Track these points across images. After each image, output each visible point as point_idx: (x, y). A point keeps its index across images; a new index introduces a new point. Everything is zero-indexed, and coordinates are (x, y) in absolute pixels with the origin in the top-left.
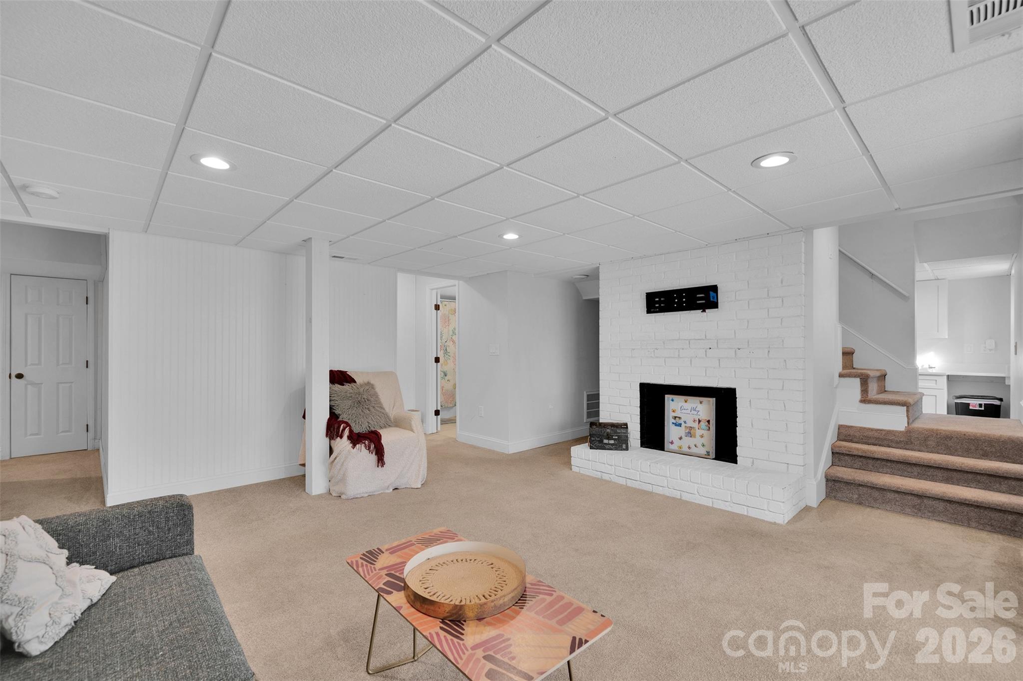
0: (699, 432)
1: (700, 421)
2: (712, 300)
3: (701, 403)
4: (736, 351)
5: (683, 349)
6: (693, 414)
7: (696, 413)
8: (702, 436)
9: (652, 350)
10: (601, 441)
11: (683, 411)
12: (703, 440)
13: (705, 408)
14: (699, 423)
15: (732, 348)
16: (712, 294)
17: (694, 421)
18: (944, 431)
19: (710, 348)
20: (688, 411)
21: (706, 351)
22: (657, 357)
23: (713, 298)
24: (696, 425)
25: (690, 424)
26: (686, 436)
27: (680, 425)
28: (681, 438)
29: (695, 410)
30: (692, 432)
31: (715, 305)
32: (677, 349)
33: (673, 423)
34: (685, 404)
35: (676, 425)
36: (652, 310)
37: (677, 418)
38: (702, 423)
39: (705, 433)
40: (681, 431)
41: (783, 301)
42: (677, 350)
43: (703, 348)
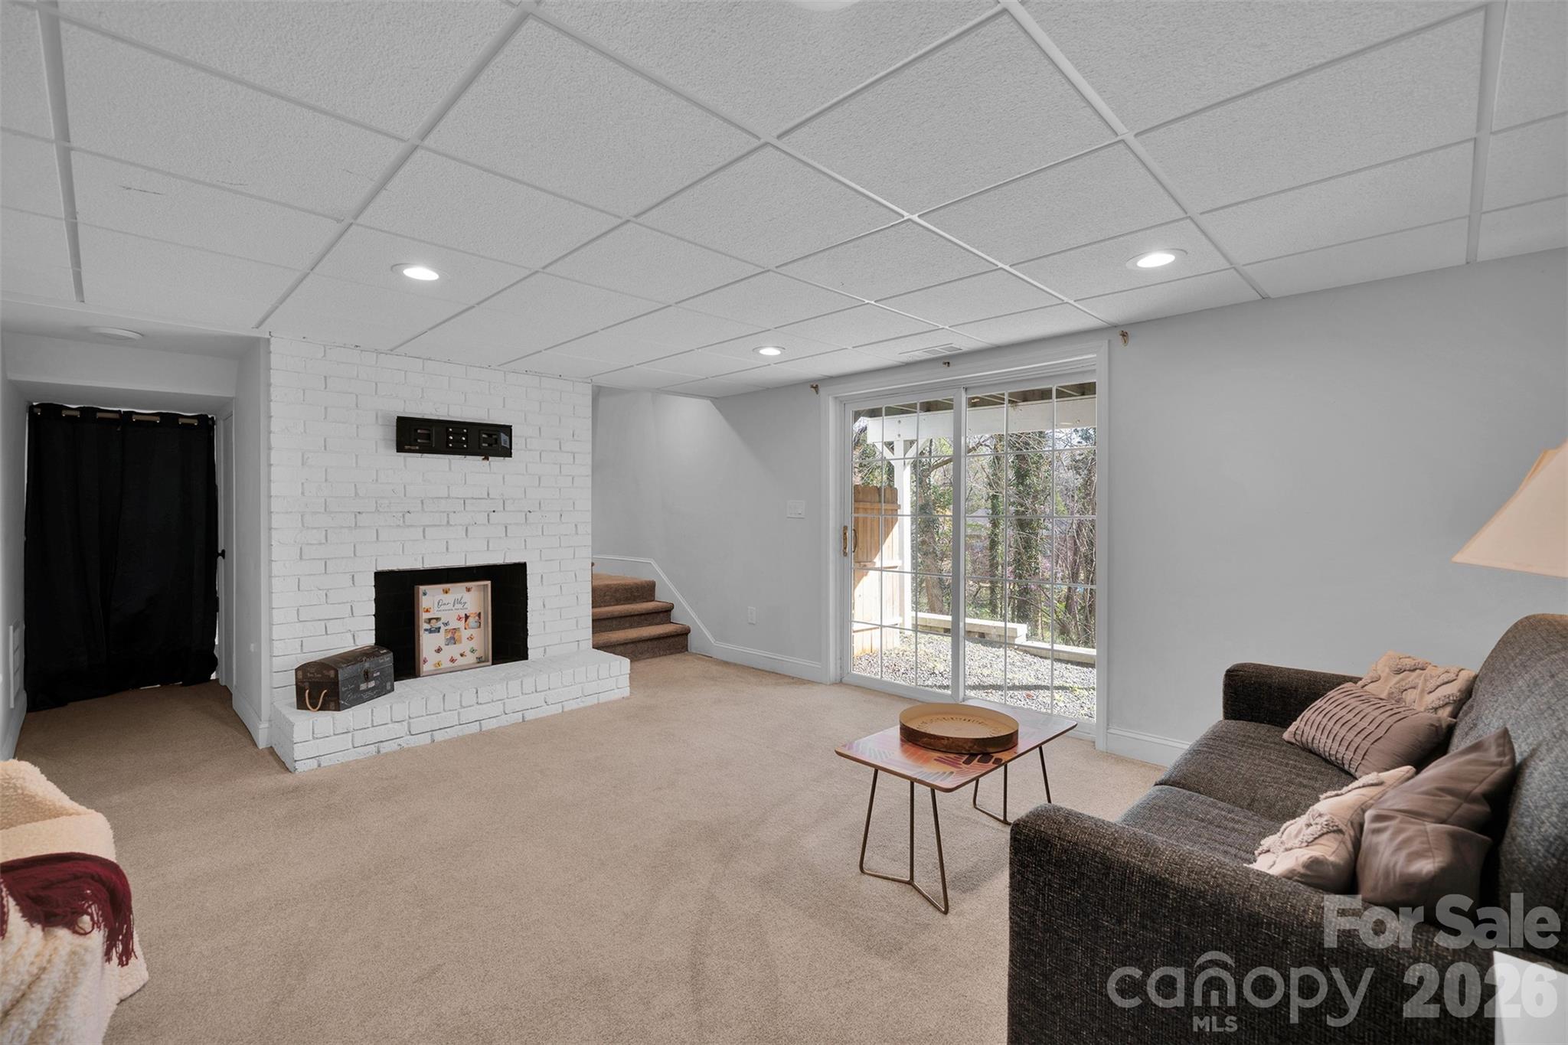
0: (465, 634)
1: (467, 617)
2: (503, 444)
3: (468, 590)
4: (526, 515)
5: (455, 512)
6: (458, 609)
7: (460, 606)
8: (471, 638)
9: (401, 515)
10: (356, 690)
11: (442, 608)
12: (473, 644)
13: (474, 598)
14: (466, 621)
15: (521, 511)
16: (504, 437)
17: (460, 619)
18: (615, 585)
19: (494, 511)
20: (450, 606)
21: (488, 515)
22: (409, 526)
23: (505, 442)
24: (461, 624)
25: (454, 624)
26: (448, 645)
27: (438, 630)
28: (439, 650)
29: (460, 603)
30: (456, 636)
31: (507, 453)
32: (444, 512)
33: (426, 630)
34: (446, 595)
35: (430, 631)
36: (407, 447)
37: (432, 621)
38: (470, 620)
39: (474, 632)
40: (439, 639)
41: (574, 458)
42: (445, 514)
43: (485, 512)
